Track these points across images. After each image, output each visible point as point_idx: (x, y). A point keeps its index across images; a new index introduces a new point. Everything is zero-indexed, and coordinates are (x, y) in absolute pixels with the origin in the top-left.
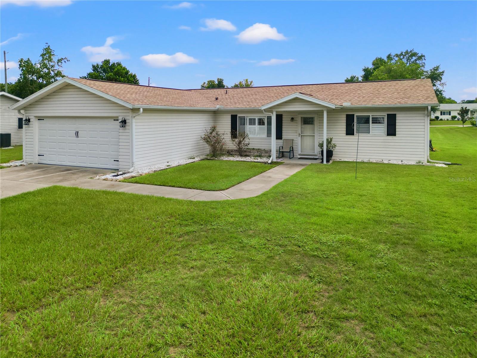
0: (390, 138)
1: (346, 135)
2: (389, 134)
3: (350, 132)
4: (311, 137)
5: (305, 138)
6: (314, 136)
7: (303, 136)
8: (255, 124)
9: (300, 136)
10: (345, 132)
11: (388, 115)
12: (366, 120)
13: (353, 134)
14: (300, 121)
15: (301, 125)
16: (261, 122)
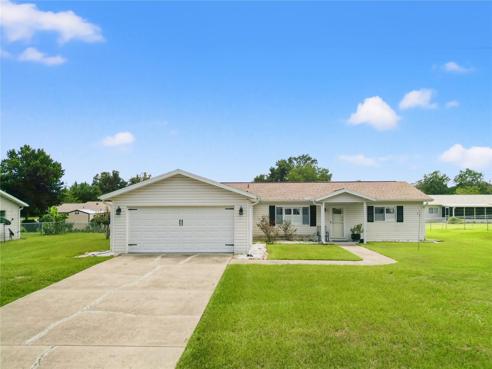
0: (399, 223)
1: (368, 222)
2: (398, 221)
3: (370, 219)
4: (340, 224)
5: (335, 224)
6: (343, 223)
8: (290, 214)
9: (332, 223)
12: (381, 211)
13: (373, 221)
14: (331, 211)
15: (332, 214)
16: (296, 212)
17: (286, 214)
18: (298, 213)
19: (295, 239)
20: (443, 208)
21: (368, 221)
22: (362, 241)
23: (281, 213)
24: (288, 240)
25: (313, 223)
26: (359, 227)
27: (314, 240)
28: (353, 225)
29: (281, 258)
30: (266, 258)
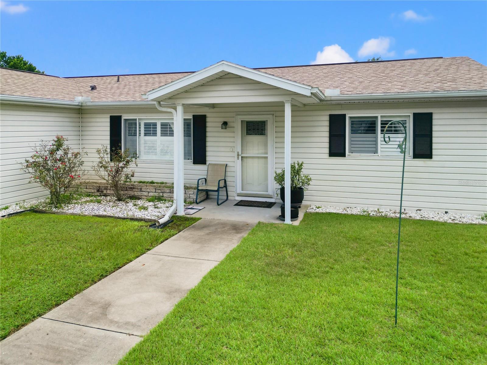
0: (420, 162)
2: (416, 156)
3: (337, 149)
4: (262, 161)
5: (249, 161)
7: (247, 157)
8: (155, 134)
9: (240, 157)
10: (327, 151)
11: (415, 115)
12: (370, 127)
14: (239, 128)
16: (168, 130)
17: (146, 134)
18: (172, 134)
19: (146, 194)
21: (329, 154)
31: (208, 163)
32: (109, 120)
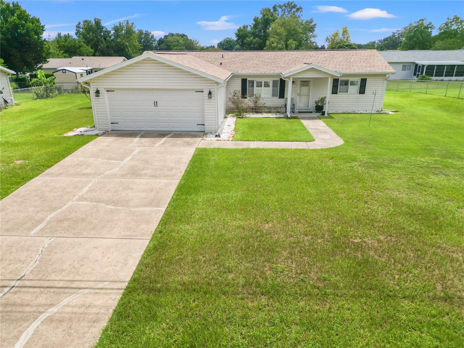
0: (361, 95)
2: (360, 93)
3: (335, 91)
6: (309, 95)
7: (301, 95)
8: (261, 86)
10: (331, 92)
11: (361, 79)
12: (346, 83)
13: (337, 93)
14: (299, 83)
15: (300, 87)
16: (267, 85)
17: (257, 86)
18: (269, 86)
19: (264, 111)
20: (417, 65)
21: (333, 93)
22: (323, 114)
23: (253, 86)
24: (257, 112)
25: (282, 95)
26: (323, 100)
27: (281, 112)
28: (317, 98)
29: (244, 139)
30: (231, 139)
31: (285, 98)
32: (241, 80)
